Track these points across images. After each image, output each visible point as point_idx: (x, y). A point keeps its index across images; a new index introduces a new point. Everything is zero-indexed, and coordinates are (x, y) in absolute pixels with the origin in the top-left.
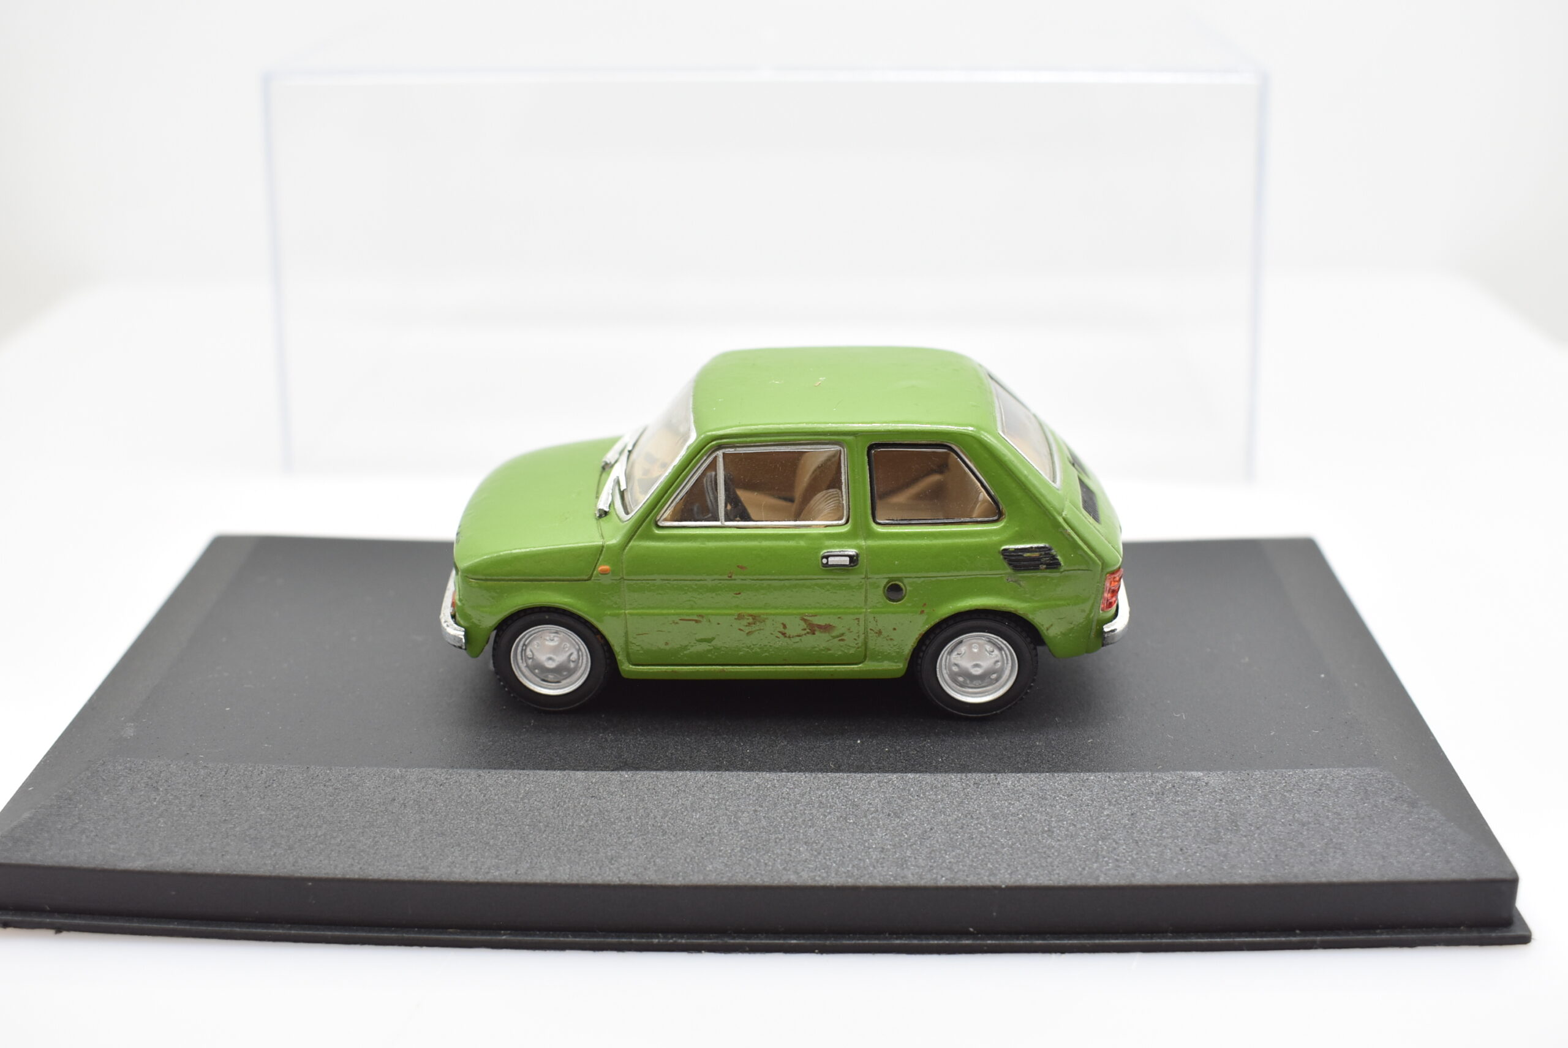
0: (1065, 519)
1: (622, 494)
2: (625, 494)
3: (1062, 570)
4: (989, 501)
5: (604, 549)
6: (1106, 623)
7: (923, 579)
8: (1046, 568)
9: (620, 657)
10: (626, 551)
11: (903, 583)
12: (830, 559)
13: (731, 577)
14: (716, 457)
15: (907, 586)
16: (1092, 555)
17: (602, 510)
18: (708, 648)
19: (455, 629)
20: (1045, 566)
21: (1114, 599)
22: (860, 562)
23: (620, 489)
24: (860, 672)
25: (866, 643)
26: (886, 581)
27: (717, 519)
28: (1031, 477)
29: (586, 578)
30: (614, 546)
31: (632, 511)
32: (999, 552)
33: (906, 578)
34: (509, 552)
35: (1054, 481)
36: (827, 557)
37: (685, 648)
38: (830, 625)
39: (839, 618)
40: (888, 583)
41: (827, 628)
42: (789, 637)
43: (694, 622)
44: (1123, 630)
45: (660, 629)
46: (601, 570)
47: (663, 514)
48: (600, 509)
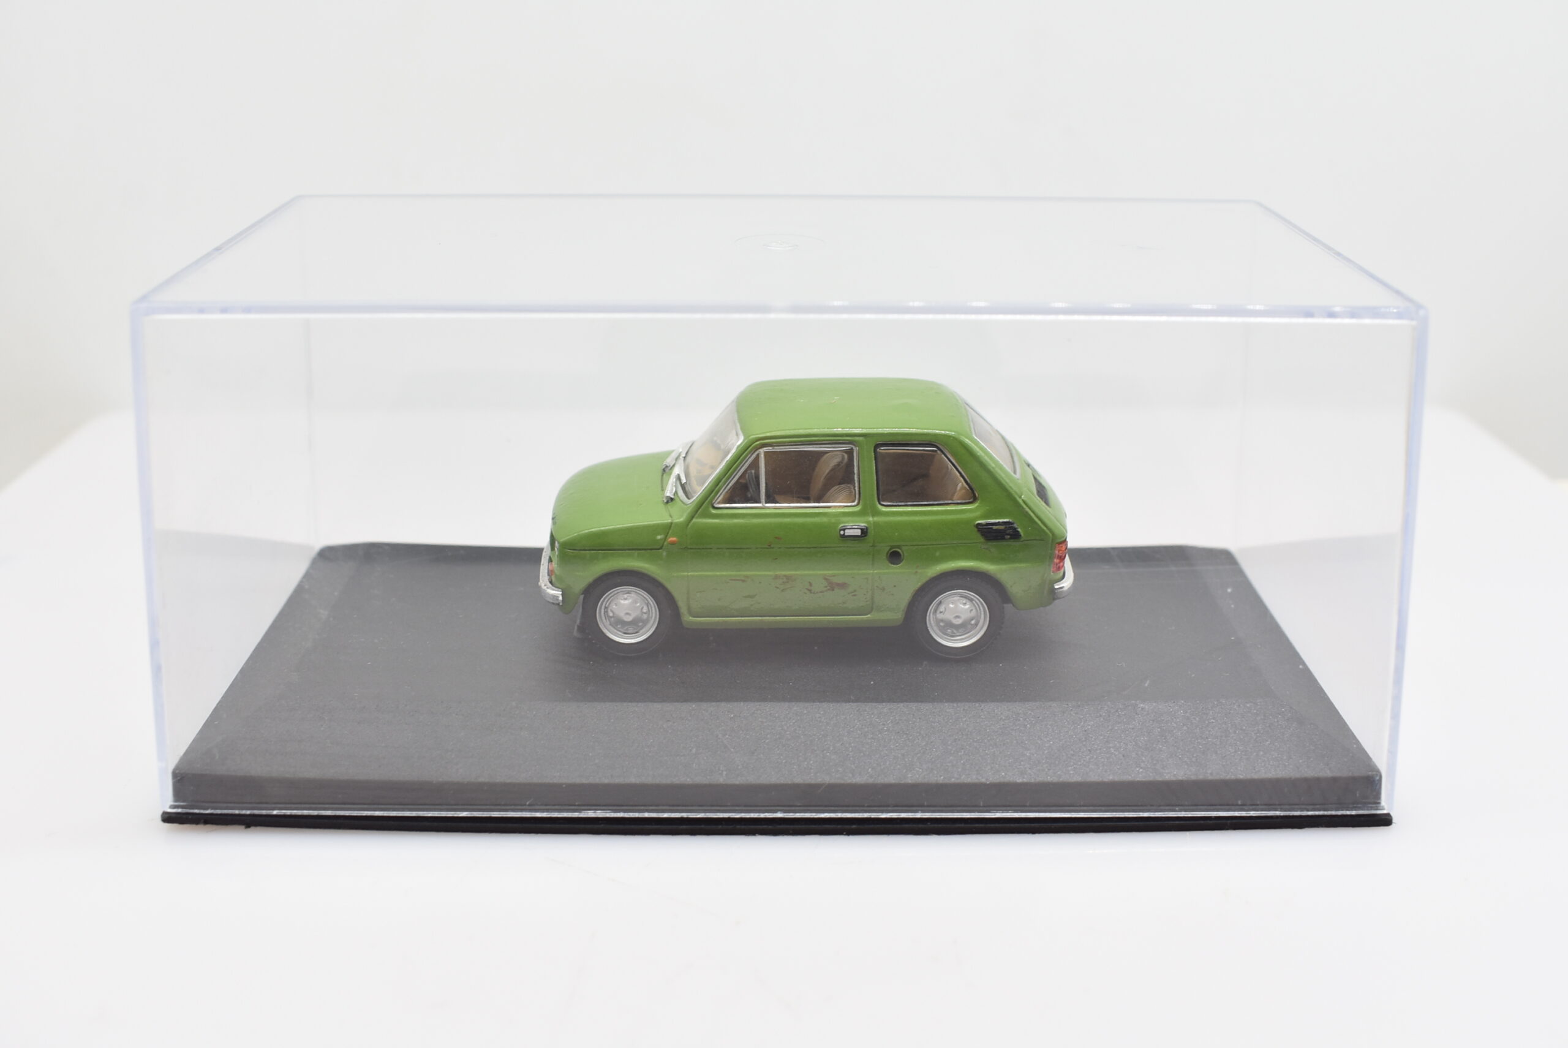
0: (1024, 502)
1: (683, 486)
2: (685, 486)
3: (1022, 540)
4: (965, 487)
5: (673, 525)
6: (1056, 582)
7: (916, 547)
8: (1010, 538)
9: (683, 610)
10: (689, 526)
11: (900, 549)
12: (846, 531)
13: (770, 546)
14: (758, 455)
15: (904, 551)
16: (1045, 528)
17: (669, 497)
18: (752, 602)
19: (554, 590)
20: (1009, 537)
21: (1061, 564)
22: (869, 534)
23: (681, 483)
24: (868, 621)
25: (872, 598)
26: (889, 548)
27: (759, 502)
28: (997, 469)
29: (659, 547)
30: (681, 523)
31: (693, 497)
32: (975, 526)
33: (904, 546)
34: (598, 529)
35: (1015, 472)
36: (844, 530)
38: (846, 584)
39: (853, 577)
40: (890, 550)
41: (843, 586)
42: (814, 593)
44: (1069, 588)
45: (714, 587)
46: (670, 541)
47: (718, 498)
48: (667, 497)
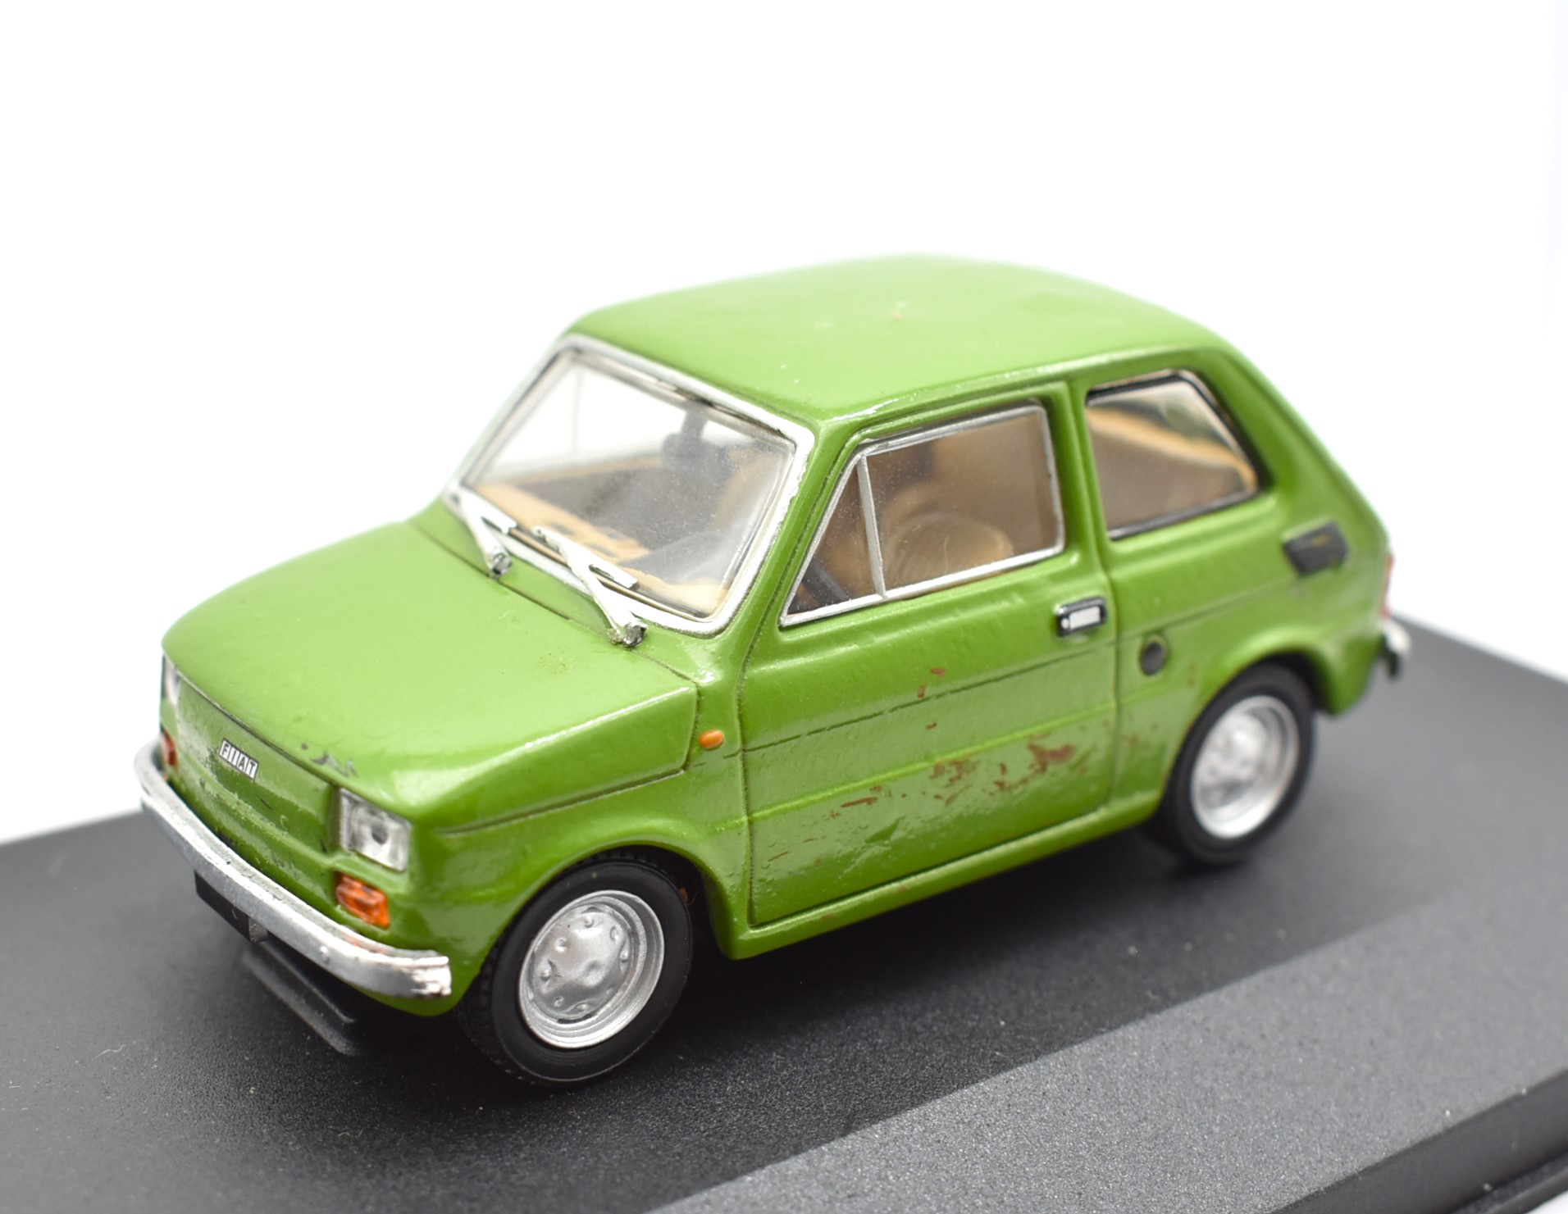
3: (1350, 558)
5: (704, 698)
7: (1188, 622)
9: (738, 918)
10: (742, 690)
11: (1162, 636)
13: (922, 695)
14: (855, 470)
15: (1169, 640)
17: (636, 627)
18: (883, 849)
20: (1330, 557)
22: (1109, 615)
24: (1105, 822)
25: (1112, 766)
26: (1142, 638)
27: (871, 590)
29: (679, 766)
30: (720, 685)
32: (1278, 549)
33: (1166, 626)
36: (1065, 616)
37: (847, 859)
38: (1068, 747)
39: (1081, 728)
40: (1144, 642)
41: (1063, 754)
42: (1009, 788)
43: (865, 804)
45: (808, 838)
46: (707, 742)
47: (788, 601)
